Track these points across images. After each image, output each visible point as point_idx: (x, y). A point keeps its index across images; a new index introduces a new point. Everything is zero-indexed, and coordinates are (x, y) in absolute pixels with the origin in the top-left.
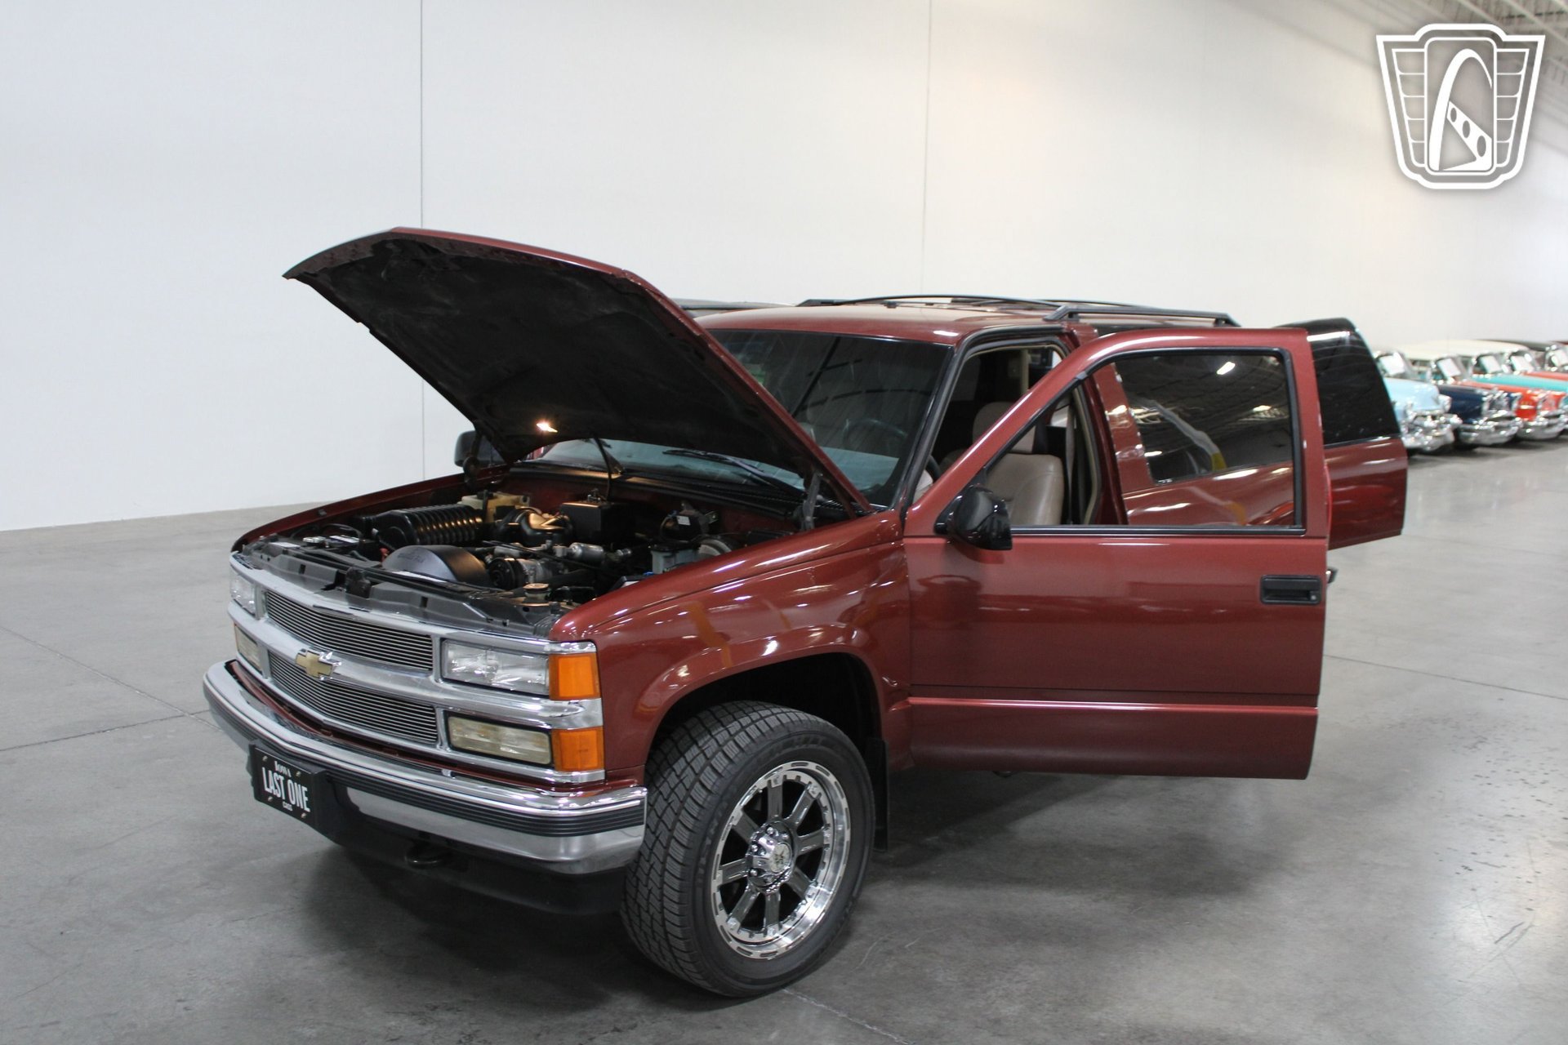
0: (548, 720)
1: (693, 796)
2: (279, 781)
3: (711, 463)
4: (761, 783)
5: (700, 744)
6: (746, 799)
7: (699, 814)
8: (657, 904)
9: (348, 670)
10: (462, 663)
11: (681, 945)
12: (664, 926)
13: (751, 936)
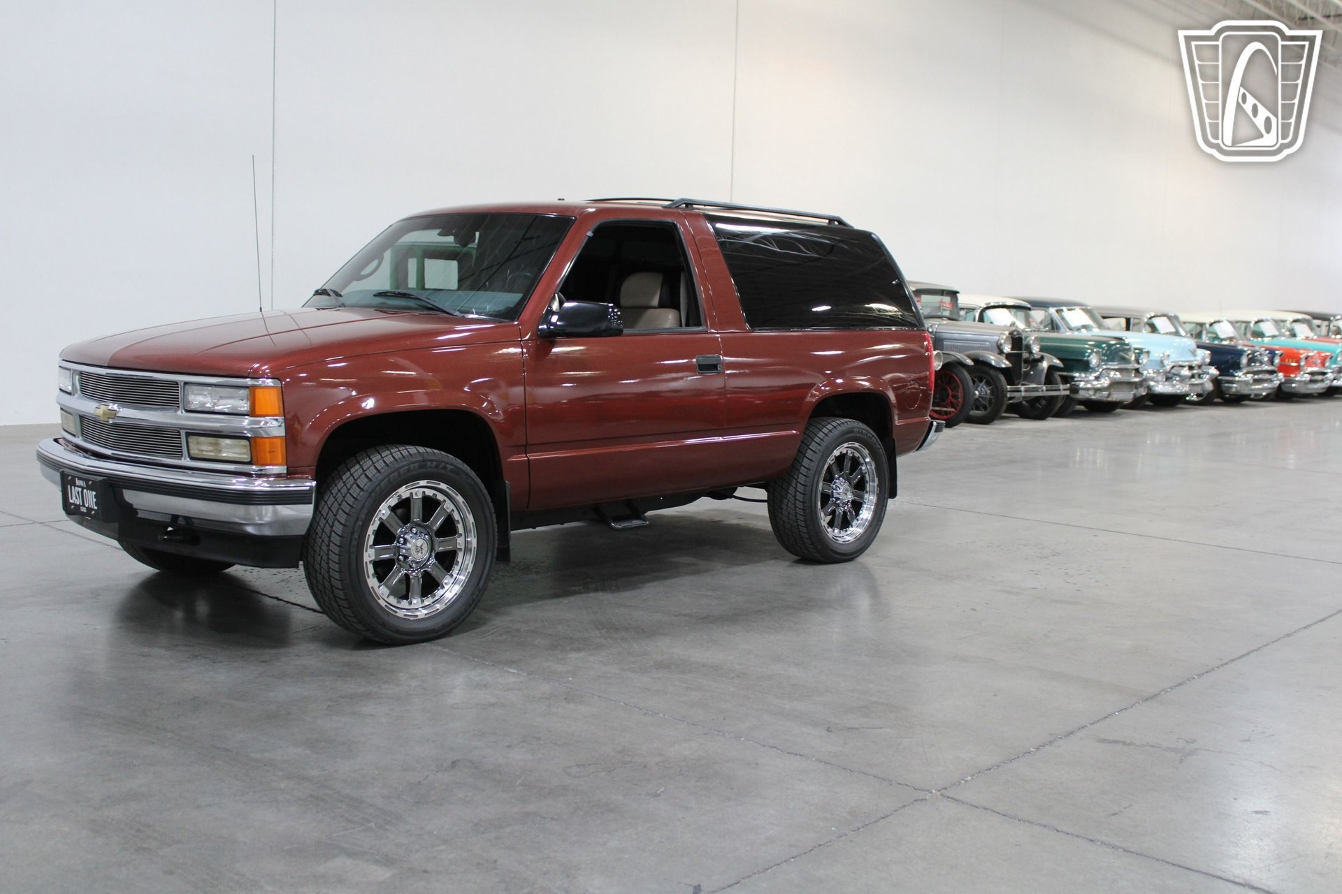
0: (250, 430)
2: (78, 493)
3: (404, 299)
4: (404, 492)
5: (362, 463)
6: (390, 503)
7: (354, 503)
9: (126, 414)
10: (198, 399)
11: (340, 594)
12: (330, 581)
13: (398, 602)
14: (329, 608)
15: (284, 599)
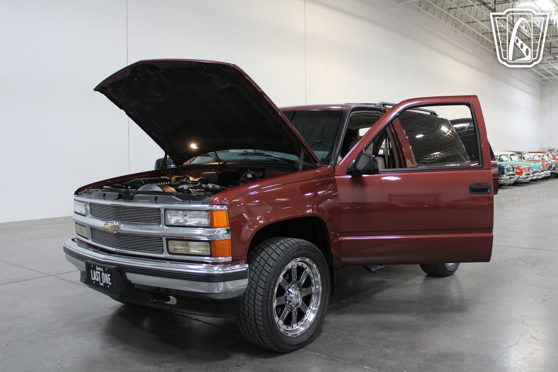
0: (207, 237)
1: (265, 269)
2: (98, 275)
4: (289, 266)
5: (266, 251)
6: (284, 273)
7: (268, 275)
8: (252, 313)
9: (125, 228)
10: (174, 218)
11: (263, 329)
12: (255, 322)
13: (287, 328)
14: (251, 336)
15: (202, 320)
